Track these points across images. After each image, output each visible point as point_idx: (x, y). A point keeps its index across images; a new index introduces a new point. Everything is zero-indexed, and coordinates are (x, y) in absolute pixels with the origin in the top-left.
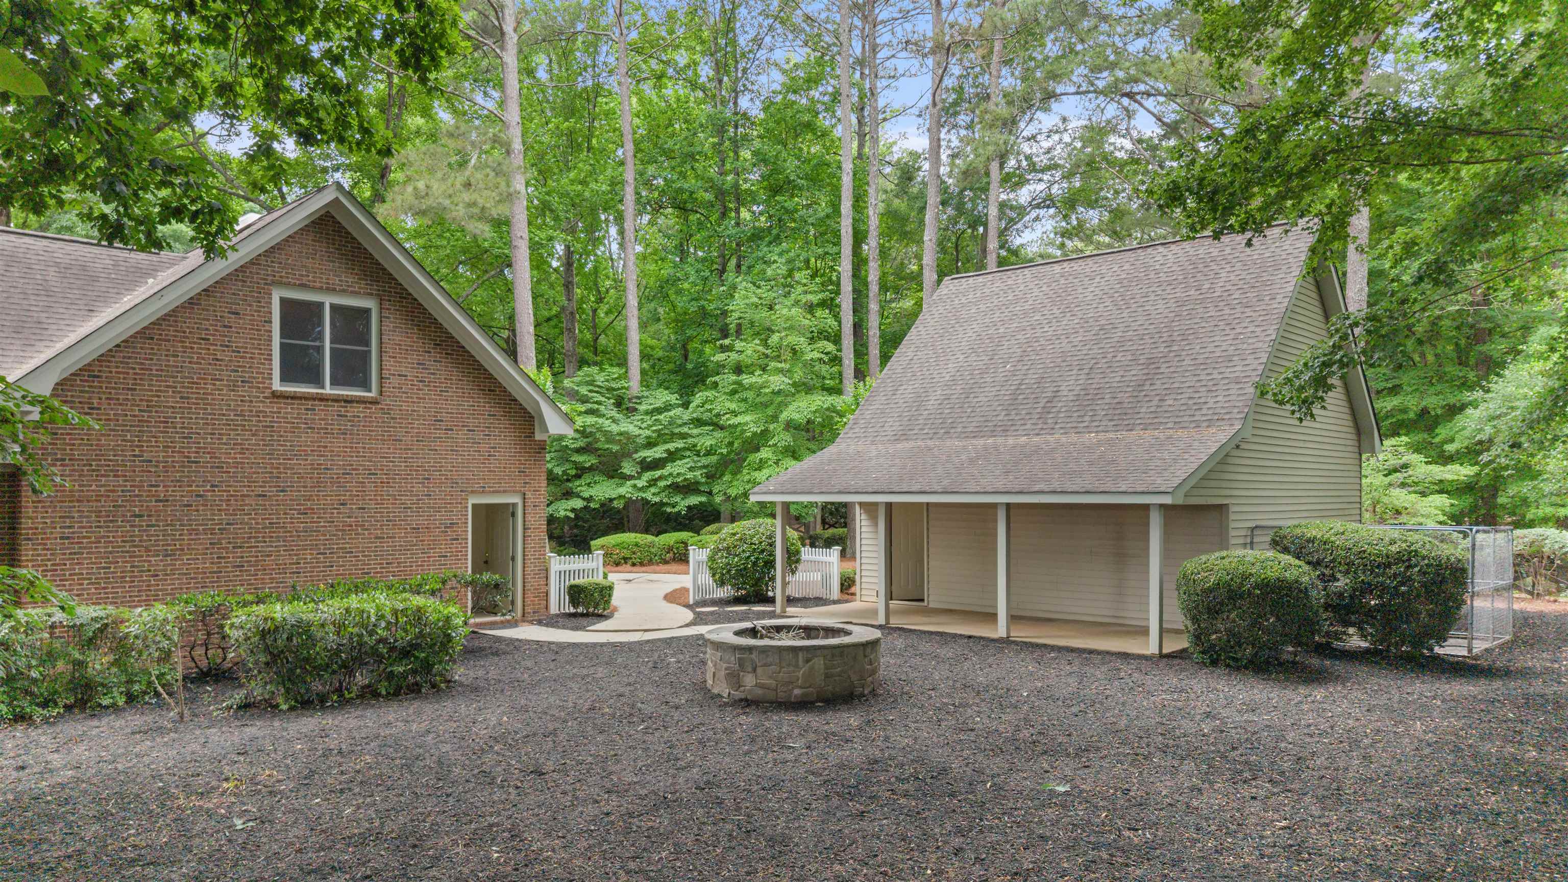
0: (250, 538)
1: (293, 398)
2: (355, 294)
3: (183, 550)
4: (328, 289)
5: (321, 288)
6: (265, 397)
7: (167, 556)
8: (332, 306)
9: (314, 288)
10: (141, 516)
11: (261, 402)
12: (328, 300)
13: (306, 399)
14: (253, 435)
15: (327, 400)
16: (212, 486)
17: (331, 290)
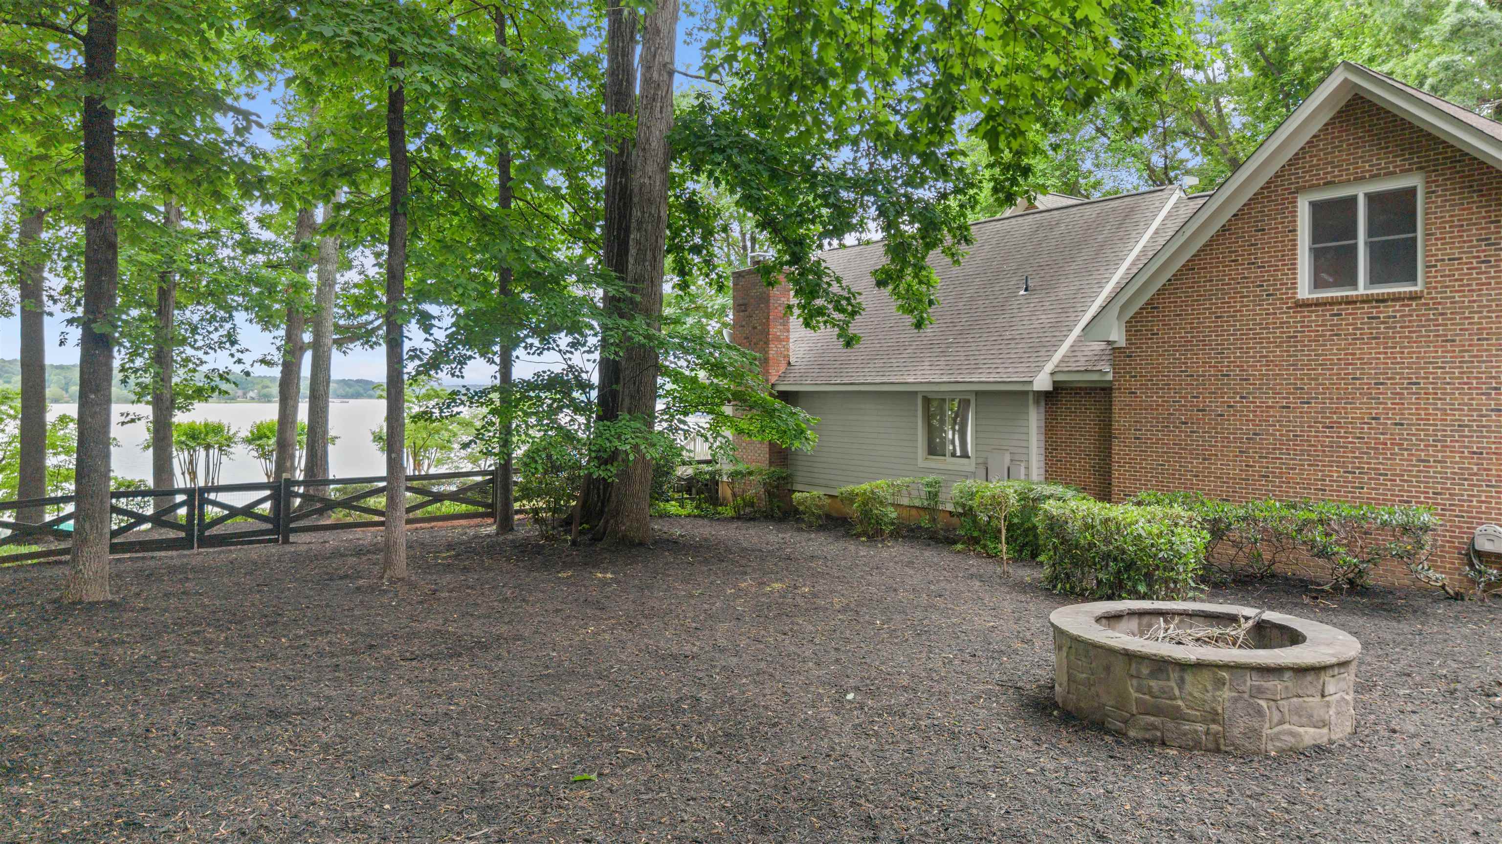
0: (1274, 449)
1: (1316, 305)
2: (1390, 174)
3: (1216, 455)
4: (1355, 179)
5: (1349, 180)
6: (1288, 308)
7: (1204, 459)
8: (1370, 197)
9: (1340, 182)
10: (1186, 423)
11: (1285, 313)
12: (1360, 192)
13: (1331, 304)
14: (1277, 347)
15: (1355, 302)
16: (1241, 397)
17: (1360, 179)
